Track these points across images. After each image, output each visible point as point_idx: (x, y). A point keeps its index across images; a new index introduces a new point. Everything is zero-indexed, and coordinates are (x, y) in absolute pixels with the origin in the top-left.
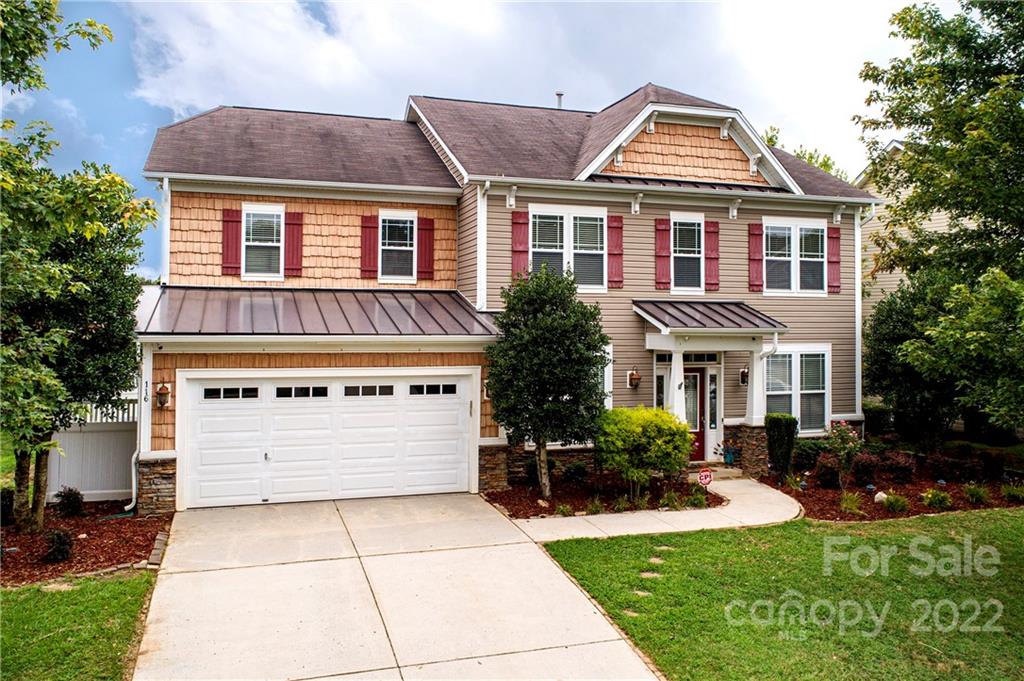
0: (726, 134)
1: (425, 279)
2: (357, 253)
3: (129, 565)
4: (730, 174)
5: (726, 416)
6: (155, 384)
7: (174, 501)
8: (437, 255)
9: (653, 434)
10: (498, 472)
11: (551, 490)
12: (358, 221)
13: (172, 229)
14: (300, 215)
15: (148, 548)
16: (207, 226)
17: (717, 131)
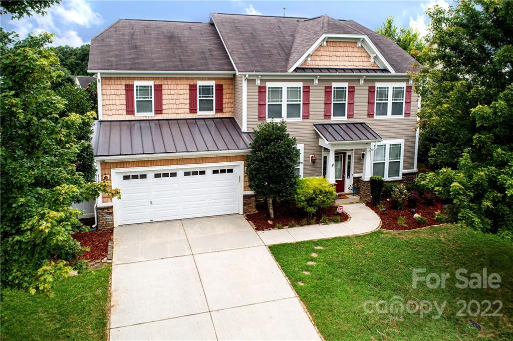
0: (360, 45)
1: (219, 112)
2: (188, 101)
3: (100, 261)
4: (361, 63)
5: (354, 173)
6: (102, 175)
7: (113, 223)
8: (225, 101)
9: (318, 193)
10: (251, 205)
11: (274, 214)
12: (188, 87)
13: (102, 95)
14: (161, 86)
15: (106, 251)
16: (118, 92)
17: (356, 44)
